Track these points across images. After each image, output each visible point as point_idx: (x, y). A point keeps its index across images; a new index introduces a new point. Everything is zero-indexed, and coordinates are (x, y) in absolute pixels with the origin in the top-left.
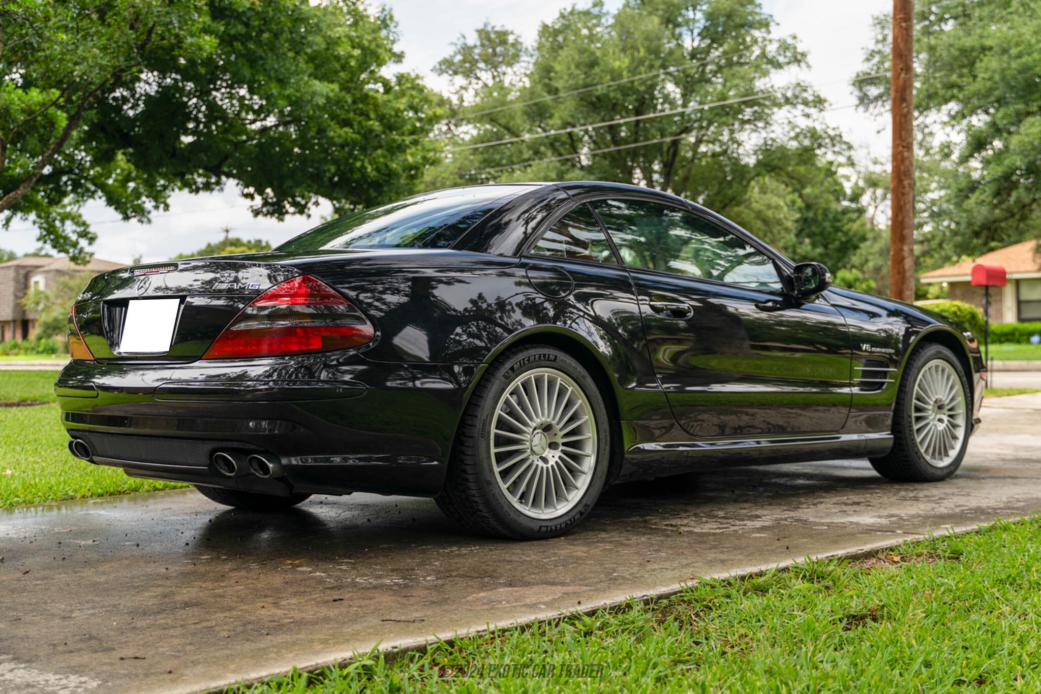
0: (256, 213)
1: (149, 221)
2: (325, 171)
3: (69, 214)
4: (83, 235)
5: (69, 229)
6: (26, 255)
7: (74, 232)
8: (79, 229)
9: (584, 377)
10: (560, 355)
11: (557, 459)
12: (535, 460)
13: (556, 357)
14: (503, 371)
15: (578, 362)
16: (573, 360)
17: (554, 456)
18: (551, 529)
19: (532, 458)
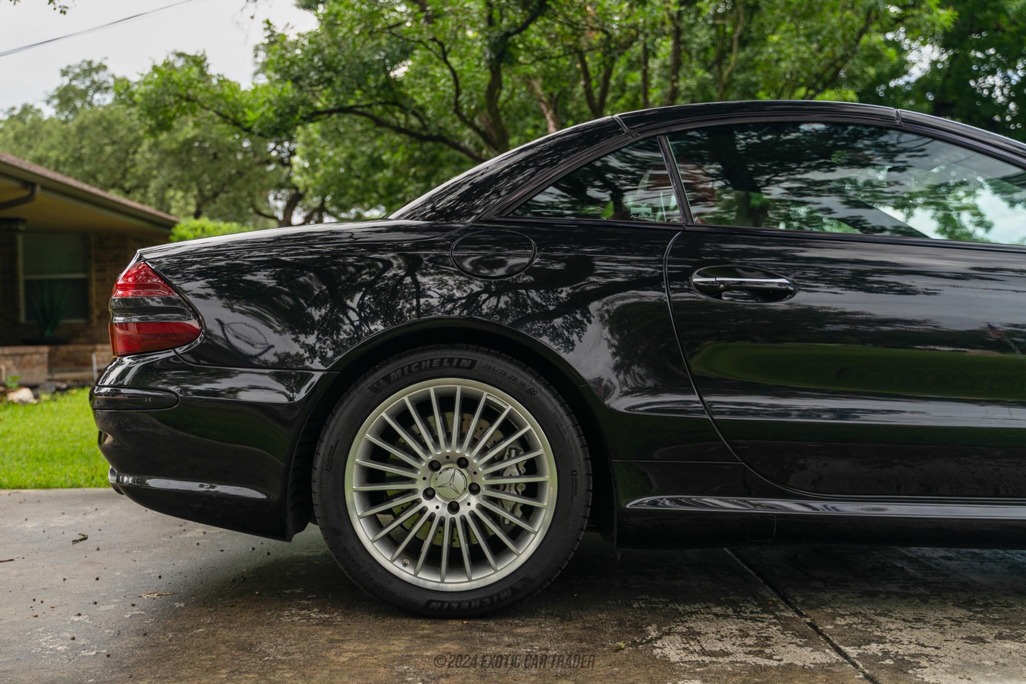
9: (531, 392)
10: (484, 360)
11: (473, 507)
12: (430, 506)
13: (474, 363)
14: (371, 380)
15: (524, 370)
16: (512, 367)
17: (470, 504)
18: (450, 607)
19: (425, 503)
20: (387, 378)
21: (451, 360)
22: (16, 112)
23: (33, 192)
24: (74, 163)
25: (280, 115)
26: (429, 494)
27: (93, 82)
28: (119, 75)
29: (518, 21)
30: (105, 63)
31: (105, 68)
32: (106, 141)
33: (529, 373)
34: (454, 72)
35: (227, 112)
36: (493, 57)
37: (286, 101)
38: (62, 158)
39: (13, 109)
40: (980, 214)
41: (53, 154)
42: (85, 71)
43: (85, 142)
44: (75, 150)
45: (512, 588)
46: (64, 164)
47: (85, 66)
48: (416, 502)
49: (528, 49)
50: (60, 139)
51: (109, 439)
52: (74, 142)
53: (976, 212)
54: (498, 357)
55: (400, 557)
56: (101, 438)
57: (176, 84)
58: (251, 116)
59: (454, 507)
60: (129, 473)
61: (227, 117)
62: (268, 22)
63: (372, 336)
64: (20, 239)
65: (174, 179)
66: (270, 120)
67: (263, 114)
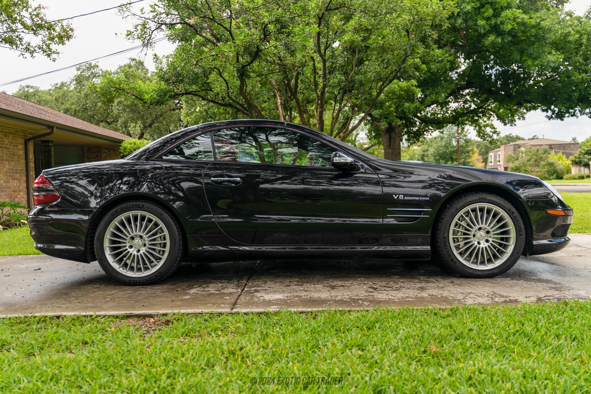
0: (550, 118)
1: (515, 125)
2: (572, 96)
3: (487, 124)
4: (495, 132)
5: (488, 130)
6: (529, 139)
7: (491, 132)
8: (493, 130)
9: (161, 215)
10: (146, 205)
11: (144, 251)
12: (131, 250)
13: (143, 206)
14: (111, 212)
15: (159, 208)
16: (155, 207)
17: (143, 250)
18: (137, 282)
19: (129, 250)
20: (116, 211)
21: (136, 205)
22: (58, 86)
23: (53, 130)
24: (83, 111)
25: (160, 96)
26: (131, 247)
27: (92, 73)
28: (104, 69)
29: (249, 60)
30: (97, 64)
31: (97, 66)
32: (98, 101)
33: (162, 209)
34: (225, 81)
35: (137, 95)
36: (239, 75)
37: (162, 90)
38: (78, 109)
39: (57, 84)
40: (494, 128)
41: (73, 107)
42: (88, 68)
43: (88, 102)
44: (83, 105)
45: (156, 276)
46: (79, 112)
47: (88, 65)
48: (127, 249)
49: (254, 72)
50: (77, 100)
51: (33, 233)
52: (83, 101)
53: (492, 127)
54: (151, 204)
55: (122, 267)
56: (31, 232)
57: (114, 83)
58: (146, 97)
59: (139, 251)
60: (41, 243)
61: (137, 97)
62: (155, 55)
63: (111, 198)
64: (52, 148)
65: (129, 118)
66: (154, 98)
67: (152, 96)
